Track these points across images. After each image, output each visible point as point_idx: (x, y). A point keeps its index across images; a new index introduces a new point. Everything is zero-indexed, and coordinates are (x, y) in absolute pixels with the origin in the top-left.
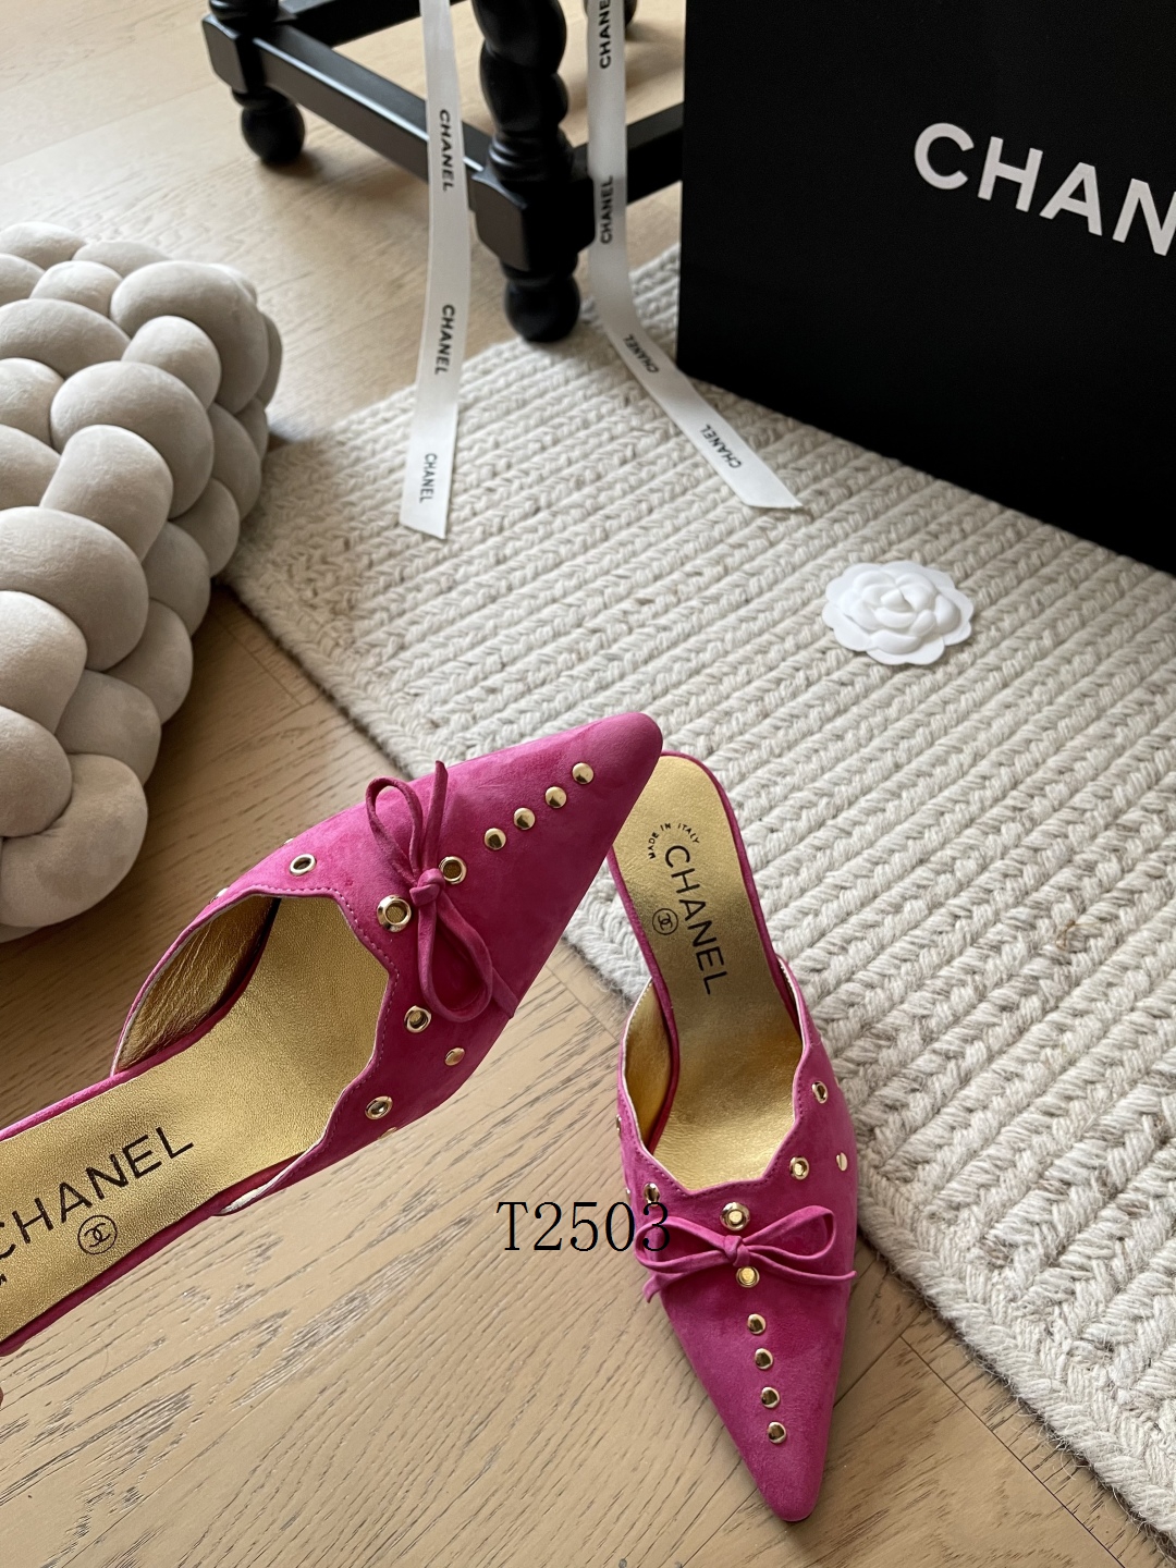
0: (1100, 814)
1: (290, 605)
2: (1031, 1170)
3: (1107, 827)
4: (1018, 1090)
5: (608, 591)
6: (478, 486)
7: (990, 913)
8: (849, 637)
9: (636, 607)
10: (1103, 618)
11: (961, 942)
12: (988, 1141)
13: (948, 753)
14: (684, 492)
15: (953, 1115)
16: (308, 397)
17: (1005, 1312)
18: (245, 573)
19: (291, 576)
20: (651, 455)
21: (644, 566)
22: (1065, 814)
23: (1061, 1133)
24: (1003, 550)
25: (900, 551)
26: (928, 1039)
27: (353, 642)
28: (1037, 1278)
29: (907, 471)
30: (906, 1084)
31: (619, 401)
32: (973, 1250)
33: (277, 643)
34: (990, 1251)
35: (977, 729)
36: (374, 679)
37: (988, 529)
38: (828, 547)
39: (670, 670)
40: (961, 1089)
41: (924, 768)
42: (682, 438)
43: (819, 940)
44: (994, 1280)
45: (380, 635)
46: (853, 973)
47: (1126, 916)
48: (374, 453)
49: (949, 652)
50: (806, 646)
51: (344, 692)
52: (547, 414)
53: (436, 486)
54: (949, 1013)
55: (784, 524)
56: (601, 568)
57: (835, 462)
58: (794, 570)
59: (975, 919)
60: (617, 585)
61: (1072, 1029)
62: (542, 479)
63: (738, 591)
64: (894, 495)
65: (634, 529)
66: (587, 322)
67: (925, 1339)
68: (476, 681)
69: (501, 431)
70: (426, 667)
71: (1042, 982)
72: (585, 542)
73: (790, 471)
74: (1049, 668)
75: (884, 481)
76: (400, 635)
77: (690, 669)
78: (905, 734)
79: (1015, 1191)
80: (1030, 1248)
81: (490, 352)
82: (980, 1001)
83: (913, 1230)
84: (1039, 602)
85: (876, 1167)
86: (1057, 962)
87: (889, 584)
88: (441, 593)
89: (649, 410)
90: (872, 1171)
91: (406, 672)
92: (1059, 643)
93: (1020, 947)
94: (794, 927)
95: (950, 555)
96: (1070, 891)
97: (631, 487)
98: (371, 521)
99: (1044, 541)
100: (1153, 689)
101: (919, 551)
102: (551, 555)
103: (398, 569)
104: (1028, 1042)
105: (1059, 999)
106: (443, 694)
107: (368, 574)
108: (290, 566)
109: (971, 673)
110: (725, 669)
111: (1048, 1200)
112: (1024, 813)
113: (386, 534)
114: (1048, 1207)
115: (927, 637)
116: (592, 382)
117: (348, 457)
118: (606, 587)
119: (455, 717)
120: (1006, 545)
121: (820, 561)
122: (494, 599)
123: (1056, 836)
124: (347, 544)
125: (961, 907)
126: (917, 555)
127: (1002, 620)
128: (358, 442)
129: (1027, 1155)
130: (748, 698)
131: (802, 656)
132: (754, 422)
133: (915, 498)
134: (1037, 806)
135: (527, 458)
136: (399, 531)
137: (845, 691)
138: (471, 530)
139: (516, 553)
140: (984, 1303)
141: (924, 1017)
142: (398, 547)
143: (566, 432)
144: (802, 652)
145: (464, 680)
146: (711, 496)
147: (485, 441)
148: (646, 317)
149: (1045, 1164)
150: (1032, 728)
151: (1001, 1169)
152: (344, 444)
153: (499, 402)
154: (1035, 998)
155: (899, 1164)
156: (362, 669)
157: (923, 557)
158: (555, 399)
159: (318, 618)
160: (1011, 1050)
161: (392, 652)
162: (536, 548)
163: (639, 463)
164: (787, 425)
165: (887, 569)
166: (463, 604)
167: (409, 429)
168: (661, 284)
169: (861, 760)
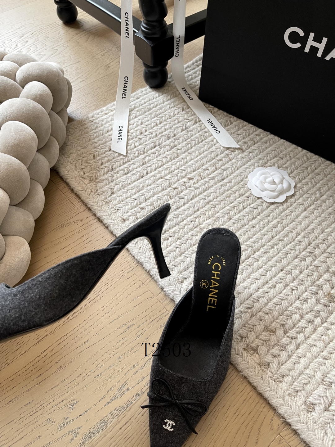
1: (76, 177)
2: (320, 378)
4: (315, 350)
5: (179, 175)
6: (136, 137)
7: (303, 288)
8: (256, 192)
9: (188, 181)
11: (295, 299)
12: (306, 368)
13: (288, 233)
14: (202, 142)
15: (295, 359)
16: (80, 105)
17: (313, 427)
18: (61, 166)
19: (76, 167)
20: (191, 128)
21: (190, 166)
22: (326, 254)
23: (329, 365)
24: (303, 164)
25: (271, 163)
26: (286, 332)
27: (97, 191)
28: (322, 415)
29: (272, 136)
30: (279, 348)
31: (180, 109)
32: (302, 406)
33: (72, 190)
34: (308, 406)
35: (297, 225)
36: (104, 204)
37: (297, 157)
38: (249, 161)
39: (200, 202)
40: (297, 350)
41: (281, 238)
42: (201, 122)
43: (250, 297)
44: (309, 416)
45: (105, 188)
46: (261, 309)
48: (102, 126)
49: (288, 198)
50: (242, 196)
51: (94, 208)
52: (158, 113)
53: (123, 137)
54: (292, 323)
55: (234, 153)
56: (176, 167)
57: (250, 132)
58: (238, 170)
59: (299, 291)
60: (182, 173)
61: (331, 329)
62: (157, 135)
63: (220, 176)
64: (268, 144)
65: (186, 154)
66: (170, 82)
67: (287, 435)
68: (137, 204)
69: (143, 118)
70: (121, 200)
71: (321, 313)
72: (171, 157)
73: (236, 135)
74: (319, 204)
75: (265, 139)
76: (112, 188)
77: (206, 202)
78: (274, 226)
79: (315, 386)
80: (320, 405)
81: (138, 91)
82: (301, 319)
83: (284, 400)
84: (315, 182)
85: (271, 377)
86: (325, 306)
87: (268, 175)
88: (125, 174)
89: (190, 112)
90: (270, 378)
91: (114, 201)
92: (321, 196)
93: (313, 301)
94: (243, 292)
95: (286, 165)
96: (328, 281)
97: (185, 139)
98: (102, 148)
99: (316, 161)
102: (160, 162)
103: (111, 165)
104: (318, 333)
105: (327, 319)
106: (126, 209)
107: (101, 167)
108: (76, 163)
109: (295, 205)
110: (217, 203)
111: (326, 388)
112: (313, 254)
113: (106, 153)
114: (325, 391)
115: (281, 193)
116: (172, 103)
117: (94, 126)
118: (179, 173)
119: (131, 218)
120: (304, 162)
121: (246, 166)
122: (142, 178)
123: (323, 262)
124: (94, 156)
125: (295, 287)
126: (276, 164)
127: (304, 188)
128: (97, 121)
129: (318, 373)
130: (225, 213)
131: (241, 199)
132: (223, 118)
133: (275, 145)
134: (317, 252)
135: (152, 128)
136: (111, 152)
137: (255, 211)
138: (134, 153)
139: (149, 161)
140: (306, 424)
141: (284, 324)
142: (111, 158)
143: (164, 120)
144: (241, 197)
145: (133, 204)
146: (211, 143)
147: (138, 122)
148: (188, 81)
149: (324, 376)
150: (314, 225)
151: (310, 378)
152: (92, 121)
153: (142, 108)
154: (319, 318)
155: (278, 376)
156: (100, 200)
157: (278, 165)
158: (160, 108)
159: (85, 182)
160: (312, 336)
161: (109, 194)
162: (155, 159)
163: (187, 131)
164: (234, 119)
165: (267, 170)
166: (132, 178)
167: (113, 117)
168: (193, 69)
169: (261, 235)
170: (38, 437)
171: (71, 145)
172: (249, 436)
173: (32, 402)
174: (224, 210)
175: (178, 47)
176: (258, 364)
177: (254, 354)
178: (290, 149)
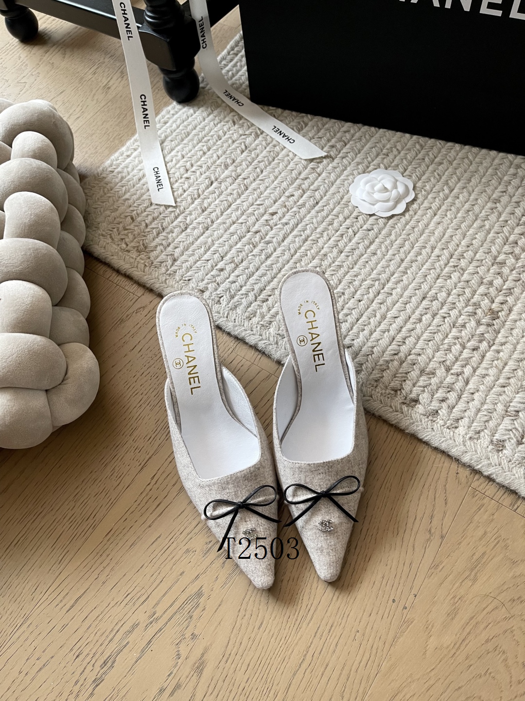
0: (488, 260)
1: (117, 253)
2: (502, 410)
3: (493, 265)
4: (489, 380)
5: (256, 213)
6: (181, 178)
7: (457, 312)
8: (366, 209)
9: (271, 217)
10: (466, 175)
11: (449, 327)
12: (483, 404)
13: (421, 249)
14: (273, 160)
15: (467, 397)
16: (86, 153)
17: (509, 467)
18: (91, 243)
19: (113, 239)
20: (253, 145)
21: (268, 198)
22: (475, 264)
23: (510, 393)
24: (417, 155)
25: (374, 165)
26: (448, 370)
27: (152, 263)
28: (516, 450)
29: (366, 127)
30: (445, 390)
31: (230, 123)
32: (489, 447)
33: (118, 271)
34: (496, 445)
35: (430, 236)
36: (168, 277)
37: (407, 147)
38: (344, 170)
39: (295, 241)
40: (466, 386)
41: (413, 259)
42: (264, 134)
43: (393, 341)
44: (501, 456)
45: (163, 257)
46: (411, 351)
47: (510, 300)
48: (129, 174)
49: (409, 205)
50: (348, 218)
52: (200, 136)
53: (163, 182)
54: (453, 357)
55: (322, 164)
56: (249, 203)
57: (334, 131)
58: (333, 185)
59: (452, 316)
60: (259, 209)
61: (502, 351)
62: (209, 168)
63: (311, 199)
64: (364, 140)
65: (257, 182)
66: (203, 88)
67: (480, 485)
68: (212, 266)
69: (183, 149)
70: (188, 266)
71: (485, 335)
72: (238, 192)
73: (316, 139)
74: (451, 203)
75: (357, 134)
76: (171, 255)
77: (303, 239)
78: (401, 246)
79: (499, 420)
80: (511, 440)
81: (164, 112)
82: (464, 349)
83: (465, 446)
84: (439, 175)
86: (489, 325)
87: (377, 182)
88: (183, 231)
89: (245, 124)
90: (442, 427)
91: (181, 271)
92: (451, 191)
93: (473, 323)
94: (382, 339)
95: (395, 162)
96: (486, 295)
97: (249, 162)
98: (139, 205)
99: (433, 146)
100: (495, 201)
101: (382, 163)
102: (225, 202)
103: (160, 224)
104: (487, 360)
105: (494, 340)
106: (200, 277)
108: (110, 234)
109: (420, 212)
110: (318, 236)
112: (458, 267)
113: (148, 210)
114: (513, 422)
115: (398, 201)
116: (216, 117)
117: (117, 177)
118: (255, 211)
119: (210, 286)
120: (418, 152)
121: (342, 177)
122: (207, 229)
123: (474, 274)
124: (132, 218)
125: (445, 313)
126: (382, 165)
127: (426, 186)
128: (119, 169)
129: (499, 405)
130: (332, 246)
131: (348, 222)
132: (293, 120)
133: (373, 139)
134: (463, 263)
135: (199, 160)
136: (153, 207)
137: (371, 233)
138: (186, 199)
139: (210, 205)
140: (499, 465)
141: (444, 361)
142: (156, 215)
143: (212, 143)
144: (348, 220)
145: (208, 268)
146: (286, 159)
147: (177, 156)
148: (229, 80)
149: (507, 406)
150: (451, 230)
151: (491, 413)
152: (113, 172)
153: (177, 136)
154: (484, 342)
155: (452, 422)
156: (161, 274)
157: (385, 165)
158: (202, 129)
159: (132, 256)
160: (481, 365)
161: (171, 263)
162: (217, 200)
163: (249, 151)
164: (308, 118)
165: (373, 175)
166: (194, 234)
167: (140, 158)
168: (231, 62)
169: (386, 262)
170: (181, 575)
171: (95, 212)
172: (435, 499)
173: (159, 537)
174: (329, 242)
175: (203, 34)
176: (424, 415)
177: (416, 406)
178: (395, 139)
